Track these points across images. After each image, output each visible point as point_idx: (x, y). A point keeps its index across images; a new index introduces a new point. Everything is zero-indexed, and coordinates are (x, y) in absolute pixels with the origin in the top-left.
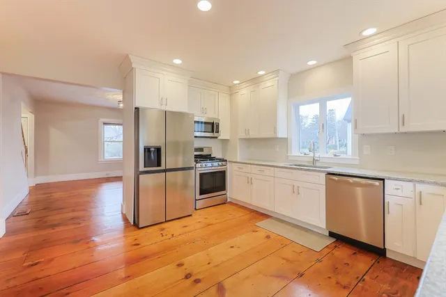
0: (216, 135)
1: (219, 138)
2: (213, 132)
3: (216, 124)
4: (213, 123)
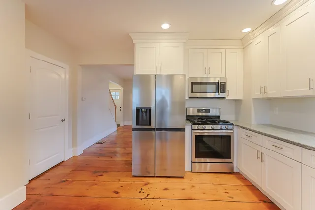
0: (222, 95)
1: (226, 98)
2: (218, 92)
3: (222, 83)
4: (218, 83)
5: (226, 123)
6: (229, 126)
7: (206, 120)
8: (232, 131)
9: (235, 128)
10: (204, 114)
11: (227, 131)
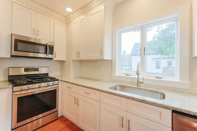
0: (50, 56)
1: (54, 59)
2: (46, 54)
3: (51, 46)
4: (47, 45)
5: (53, 79)
6: (55, 82)
7: (33, 79)
8: (57, 86)
9: (60, 82)
10: (32, 73)
11: (53, 86)
